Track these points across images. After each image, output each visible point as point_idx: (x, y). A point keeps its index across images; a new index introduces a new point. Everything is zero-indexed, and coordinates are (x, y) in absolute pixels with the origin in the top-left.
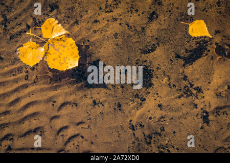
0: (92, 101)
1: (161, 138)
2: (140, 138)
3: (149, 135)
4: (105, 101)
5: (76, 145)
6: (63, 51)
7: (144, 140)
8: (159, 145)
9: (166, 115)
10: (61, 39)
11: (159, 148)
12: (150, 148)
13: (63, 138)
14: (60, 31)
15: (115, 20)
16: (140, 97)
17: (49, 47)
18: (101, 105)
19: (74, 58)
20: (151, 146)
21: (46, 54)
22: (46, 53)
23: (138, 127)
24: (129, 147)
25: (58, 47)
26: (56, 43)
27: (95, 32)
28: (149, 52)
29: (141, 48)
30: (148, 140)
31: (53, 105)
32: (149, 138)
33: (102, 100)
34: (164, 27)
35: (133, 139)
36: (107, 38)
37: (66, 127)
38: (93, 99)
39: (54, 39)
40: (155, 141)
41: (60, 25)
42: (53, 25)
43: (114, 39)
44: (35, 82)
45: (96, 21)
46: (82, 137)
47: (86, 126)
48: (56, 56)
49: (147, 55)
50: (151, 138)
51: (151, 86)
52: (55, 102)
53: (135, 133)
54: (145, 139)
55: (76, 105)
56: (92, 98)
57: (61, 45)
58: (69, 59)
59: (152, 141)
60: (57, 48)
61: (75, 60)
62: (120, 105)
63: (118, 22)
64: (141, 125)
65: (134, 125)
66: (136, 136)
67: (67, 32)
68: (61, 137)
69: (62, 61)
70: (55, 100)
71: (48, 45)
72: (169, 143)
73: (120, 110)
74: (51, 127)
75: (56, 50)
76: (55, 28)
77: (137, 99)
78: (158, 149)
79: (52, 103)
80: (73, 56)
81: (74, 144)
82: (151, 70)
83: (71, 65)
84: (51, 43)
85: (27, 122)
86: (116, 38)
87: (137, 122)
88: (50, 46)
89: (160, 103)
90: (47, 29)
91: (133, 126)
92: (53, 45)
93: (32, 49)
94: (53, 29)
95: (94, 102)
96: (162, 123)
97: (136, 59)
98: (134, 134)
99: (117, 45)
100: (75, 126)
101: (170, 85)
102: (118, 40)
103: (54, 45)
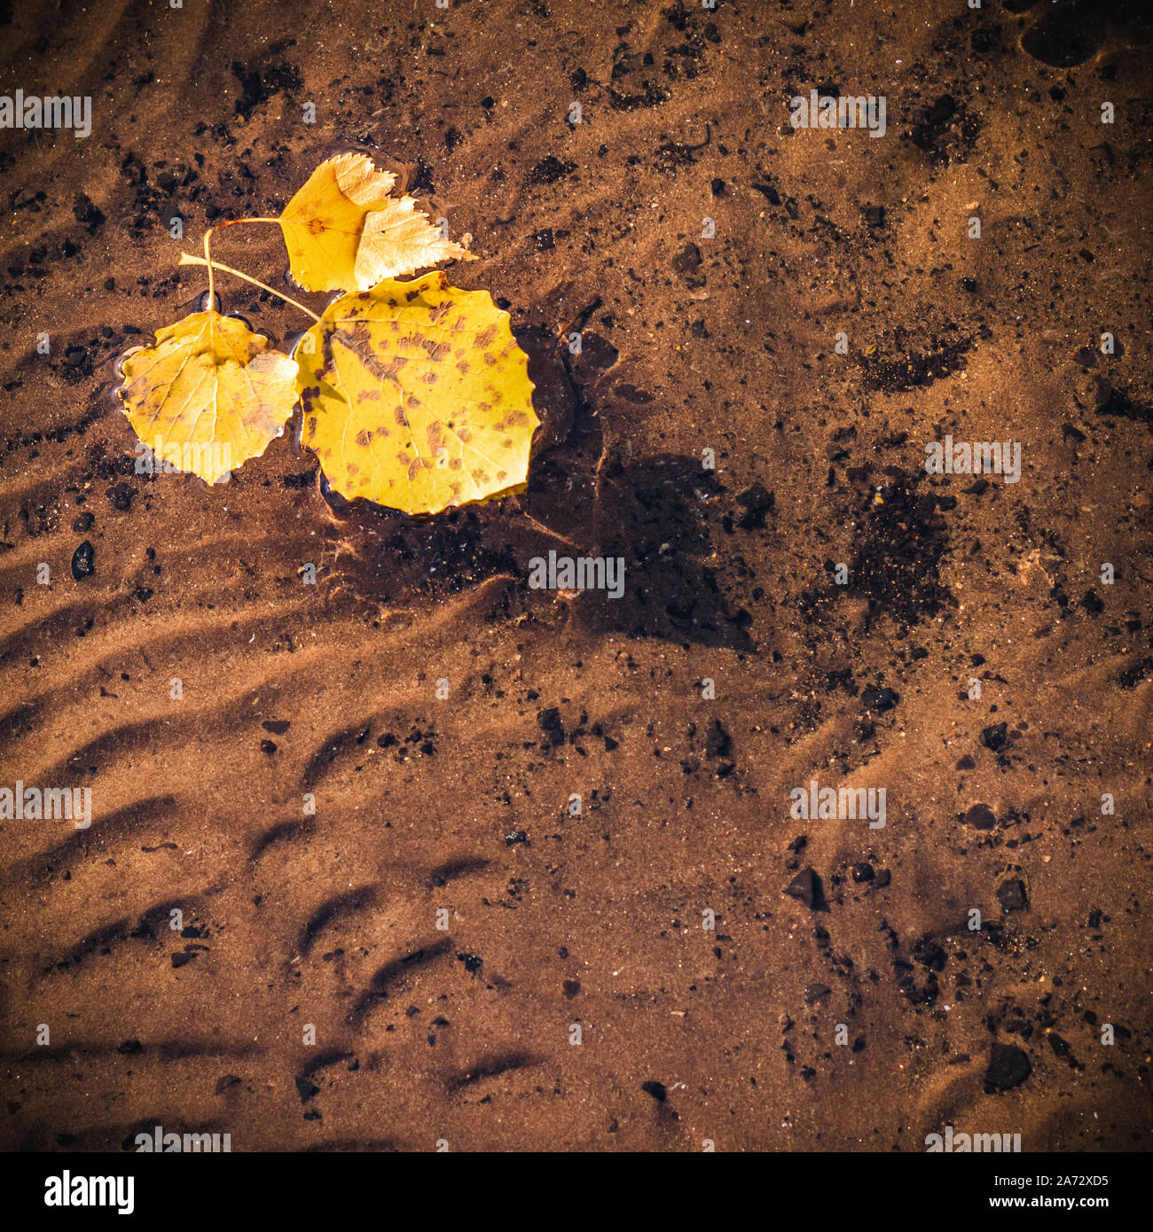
0: (532, 715)
1: (1007, 959)
2: (862, 962)
3: (927, 937)
4: (626, 716)
5: (427, 1018)
6: (433, 378)
7: (887, 973)
8: (992, 1004)
9: (1035, 802)
10: (412, 296)
11: (992, 1024)
12: (932, 1026)
13: (339, 972)
14: (407, 241)
15: (684, 156)
16: (862, 684)
17: (329, 355)
18: (592, 745)
19: (500, 427)
20: (941, 1016)
21: (310, 396)
22: (310, 394)
23: (850, 887)
24: (790, 1025)
25: (395, 350)
26: (380, 326)
27: (546, 241)
28: (921, 381)
29: (868, 351)
30: (920, 979)
31: (270, 748)
32: (928, 962)
33: (600, 707)
34: (1019, 208)
35: (818, 970)
36: (627, 281)
37: (362, 900)
38: (546, 702)
39: (364, 296)
40: (963, 980)
41: (407, 203)
42: (362, 199)
43: (681, 293)
44: (143, 594)
45: (552, 170)
46: (473, 964)
47: (496, 889)
48: (382, 411)
49: (907, 400)
50: (936, 959)
51: (932, 609)
52: (281, 727)
53: (832, 925)
54: (902, 965)
55: (428, 749)
56: (533, 696)
57: (415, 340)
58: (465, 437)
59: (948, 979)
60: (385, 357)
61: (508, 443)
62: (727, 740)
63: (705, 170)
64: (866, 874)
65: (822, 871)
66: (839, 945)
67: (458, 251)
68: (329, 969)
69: (419, 451)
70: (284, 715)
71: (328, 336)
72: (1062, 994)
73: (725, 772)
74: (258, 900)
75: (380, 372)
76: (373, 221)
77: (839, 700)
78: (985, 1033)
79: (264, 734)
80: (499, 413)
81: (412, 1012)
82: (933, 499)
83: (478, 475)
84: (345, 326)
85: (91, 872)
86: (694, 285)
87: (844, 856)
88: (336, 346)
89: (996, 719)
90: (317, 226)
91: (816, 881)
92: (360, 341)
93: (219, 362)
94: (359, 231)
95: (550, 720)
96: (1015, 856)
97: (833, 425)
98: (822, 935)
99: (700, 329)
100: (419, 891)
101: (1063, 601)
102: (704, 295)
103: (366, 336)
